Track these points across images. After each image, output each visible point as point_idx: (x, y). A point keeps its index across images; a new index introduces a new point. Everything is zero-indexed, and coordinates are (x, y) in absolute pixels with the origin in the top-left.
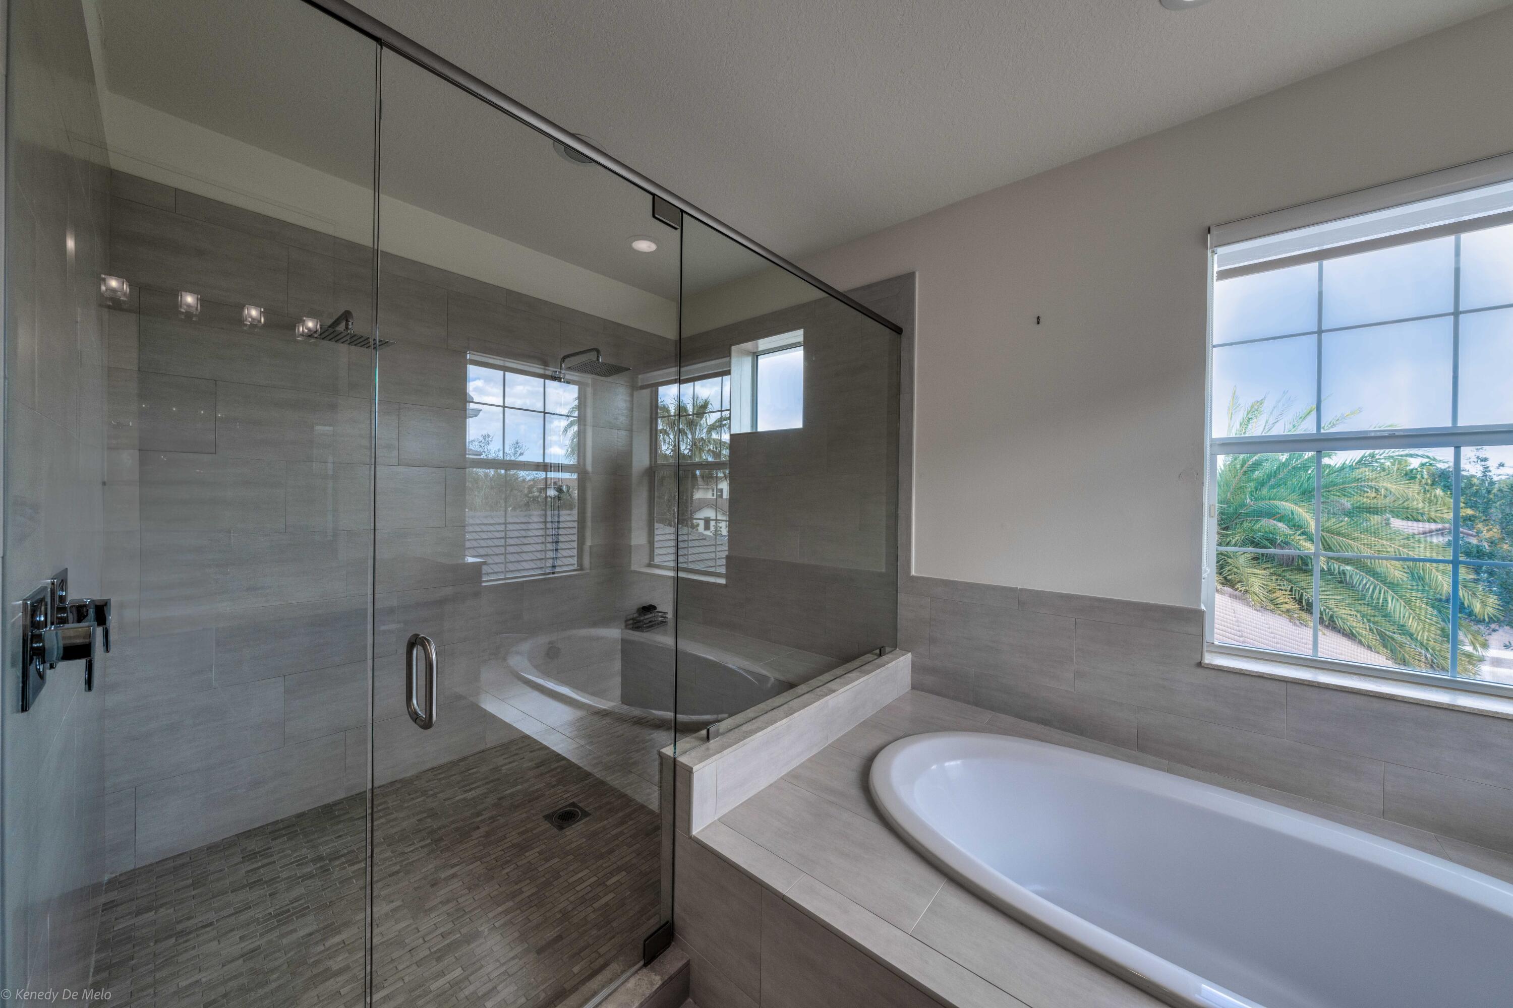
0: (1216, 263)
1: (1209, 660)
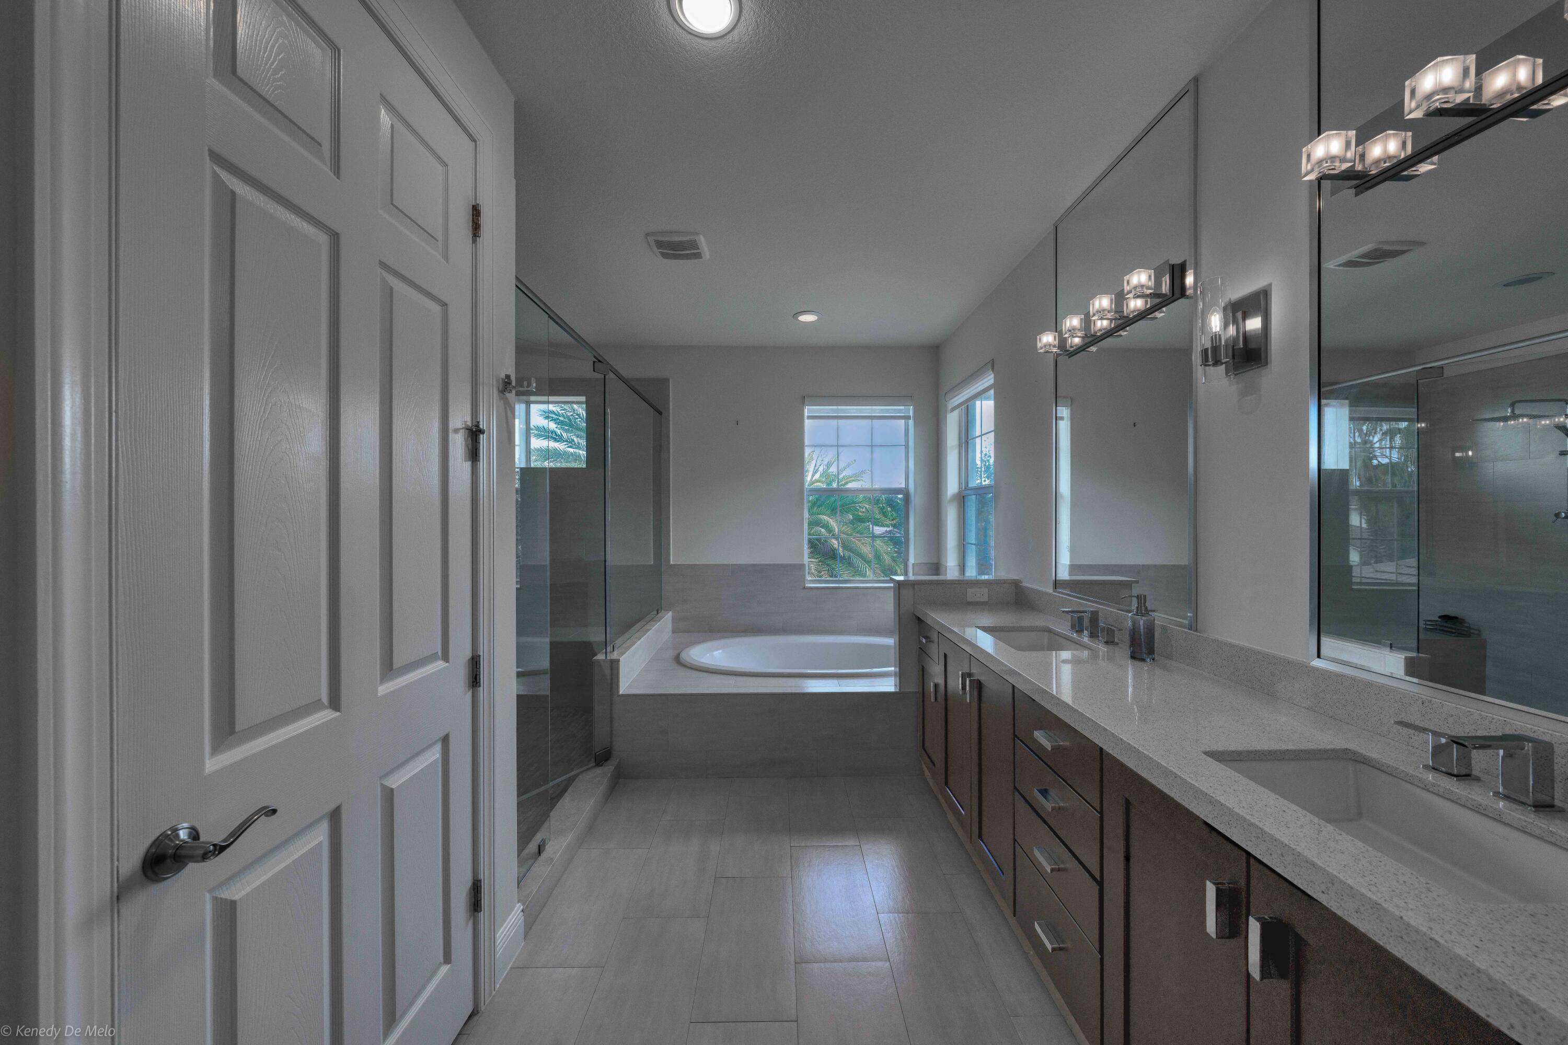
0: (807, 411)
1: (808, 585)
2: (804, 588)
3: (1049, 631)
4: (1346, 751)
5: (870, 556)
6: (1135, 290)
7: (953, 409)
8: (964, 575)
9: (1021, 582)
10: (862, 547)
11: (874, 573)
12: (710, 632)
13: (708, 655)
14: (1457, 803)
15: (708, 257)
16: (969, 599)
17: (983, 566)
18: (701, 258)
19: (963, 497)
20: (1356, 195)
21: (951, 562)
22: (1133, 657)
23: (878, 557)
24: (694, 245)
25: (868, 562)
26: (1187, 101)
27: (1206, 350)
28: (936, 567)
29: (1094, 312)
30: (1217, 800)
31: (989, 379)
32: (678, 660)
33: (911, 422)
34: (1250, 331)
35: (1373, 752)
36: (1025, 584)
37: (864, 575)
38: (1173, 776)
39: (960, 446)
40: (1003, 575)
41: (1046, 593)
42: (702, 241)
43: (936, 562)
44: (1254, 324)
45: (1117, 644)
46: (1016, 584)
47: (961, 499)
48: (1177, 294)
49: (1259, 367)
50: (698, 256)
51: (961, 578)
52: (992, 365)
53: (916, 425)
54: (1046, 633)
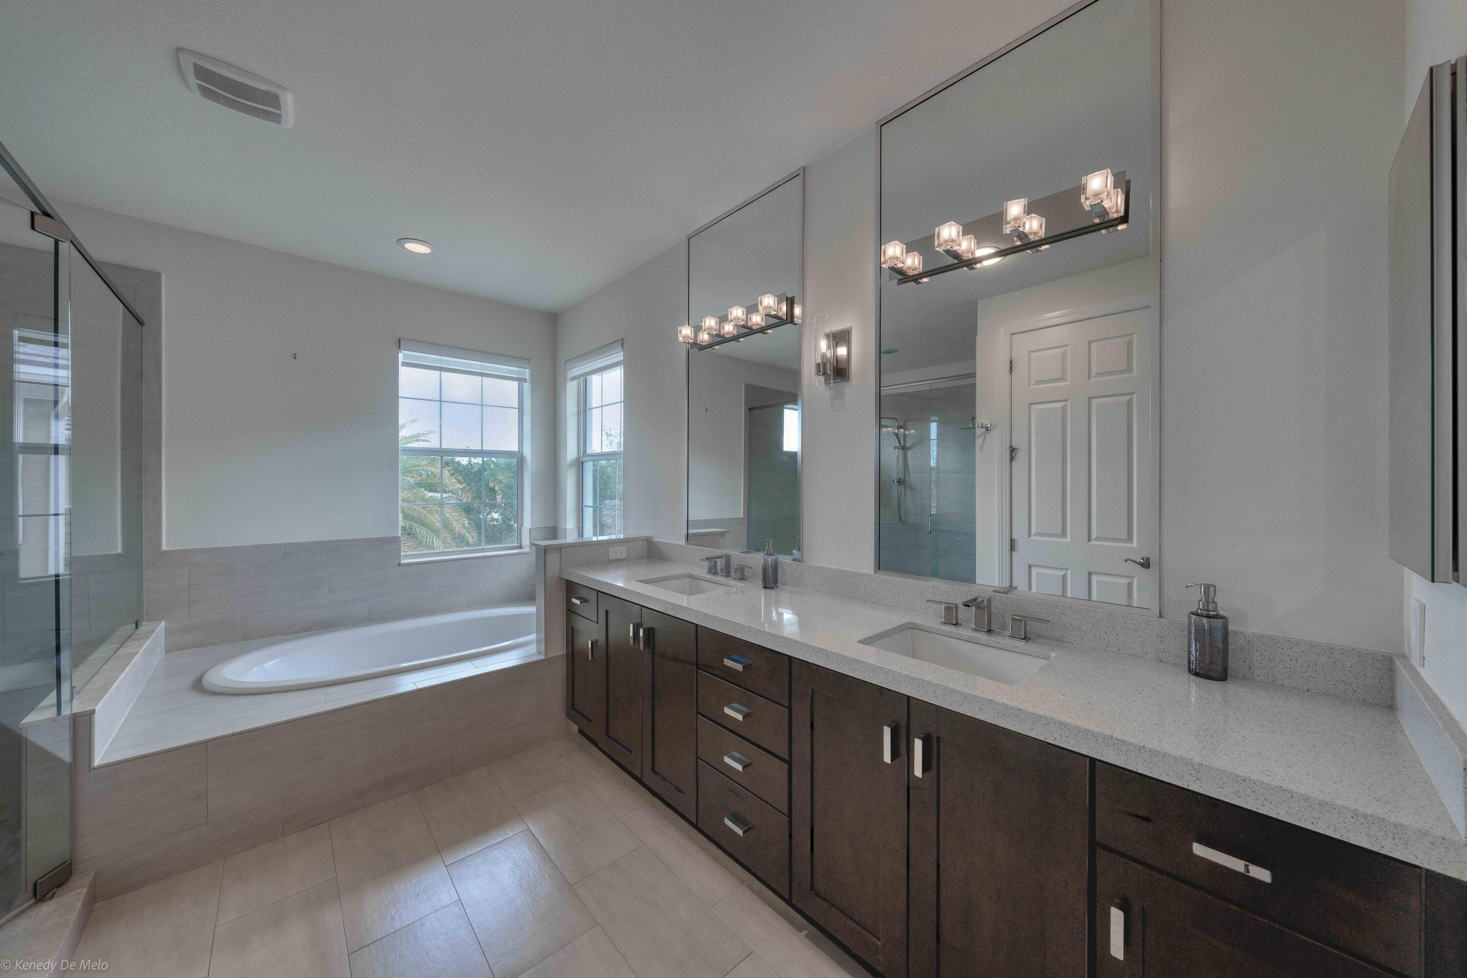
0: (402, 357)
1: (403, 561)
2: (399, 564)
3: (691, 577)
4: (908, 623)
5: (438, 524)
6: (766, 309)
7: (573, 379)
8: (582, 537)
9: (652, 538)
10: (428, 515)
11: (444, 542)
12: (244, 640)
13: (255, 669)
14: (960, 639)
15: (290, 125)
16: (611, 557)
17: (600, 526)
18: (279, 122)
19: (582, 462)
20: (898, 285)
21: (570, 524)
22: (765, 587)
23: (447, 525)
24: (273, 100)
25: (435, 531)
26: (798, 180)
27: (819, 364)
28: (553, 531)
29: (732, 319)
30: (890, 670)
31: (619, 356)
32: (199, 686)
33: (527, 386)
34: (840, 355)
35: (918, 621)
36: (656, 540)
37: (431, 547)
38: (856, 662)
39: (579, 414)
40: (632, 533)
41: (679, 546)
42: (288, 101)
43: (551, 525)
44: (842, 351)
45: (746, 579)
46: (649, 541)
47: (579, 464)
48: (789, 320)
49: (845, 381)
50: (276, 118)
51: (580, 540)
52: (622, 343)
53: (533, 389)
54: (688, 579)
